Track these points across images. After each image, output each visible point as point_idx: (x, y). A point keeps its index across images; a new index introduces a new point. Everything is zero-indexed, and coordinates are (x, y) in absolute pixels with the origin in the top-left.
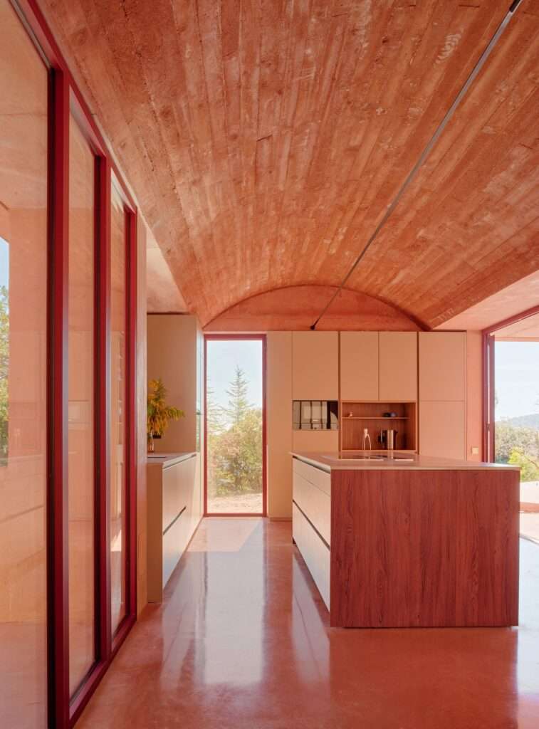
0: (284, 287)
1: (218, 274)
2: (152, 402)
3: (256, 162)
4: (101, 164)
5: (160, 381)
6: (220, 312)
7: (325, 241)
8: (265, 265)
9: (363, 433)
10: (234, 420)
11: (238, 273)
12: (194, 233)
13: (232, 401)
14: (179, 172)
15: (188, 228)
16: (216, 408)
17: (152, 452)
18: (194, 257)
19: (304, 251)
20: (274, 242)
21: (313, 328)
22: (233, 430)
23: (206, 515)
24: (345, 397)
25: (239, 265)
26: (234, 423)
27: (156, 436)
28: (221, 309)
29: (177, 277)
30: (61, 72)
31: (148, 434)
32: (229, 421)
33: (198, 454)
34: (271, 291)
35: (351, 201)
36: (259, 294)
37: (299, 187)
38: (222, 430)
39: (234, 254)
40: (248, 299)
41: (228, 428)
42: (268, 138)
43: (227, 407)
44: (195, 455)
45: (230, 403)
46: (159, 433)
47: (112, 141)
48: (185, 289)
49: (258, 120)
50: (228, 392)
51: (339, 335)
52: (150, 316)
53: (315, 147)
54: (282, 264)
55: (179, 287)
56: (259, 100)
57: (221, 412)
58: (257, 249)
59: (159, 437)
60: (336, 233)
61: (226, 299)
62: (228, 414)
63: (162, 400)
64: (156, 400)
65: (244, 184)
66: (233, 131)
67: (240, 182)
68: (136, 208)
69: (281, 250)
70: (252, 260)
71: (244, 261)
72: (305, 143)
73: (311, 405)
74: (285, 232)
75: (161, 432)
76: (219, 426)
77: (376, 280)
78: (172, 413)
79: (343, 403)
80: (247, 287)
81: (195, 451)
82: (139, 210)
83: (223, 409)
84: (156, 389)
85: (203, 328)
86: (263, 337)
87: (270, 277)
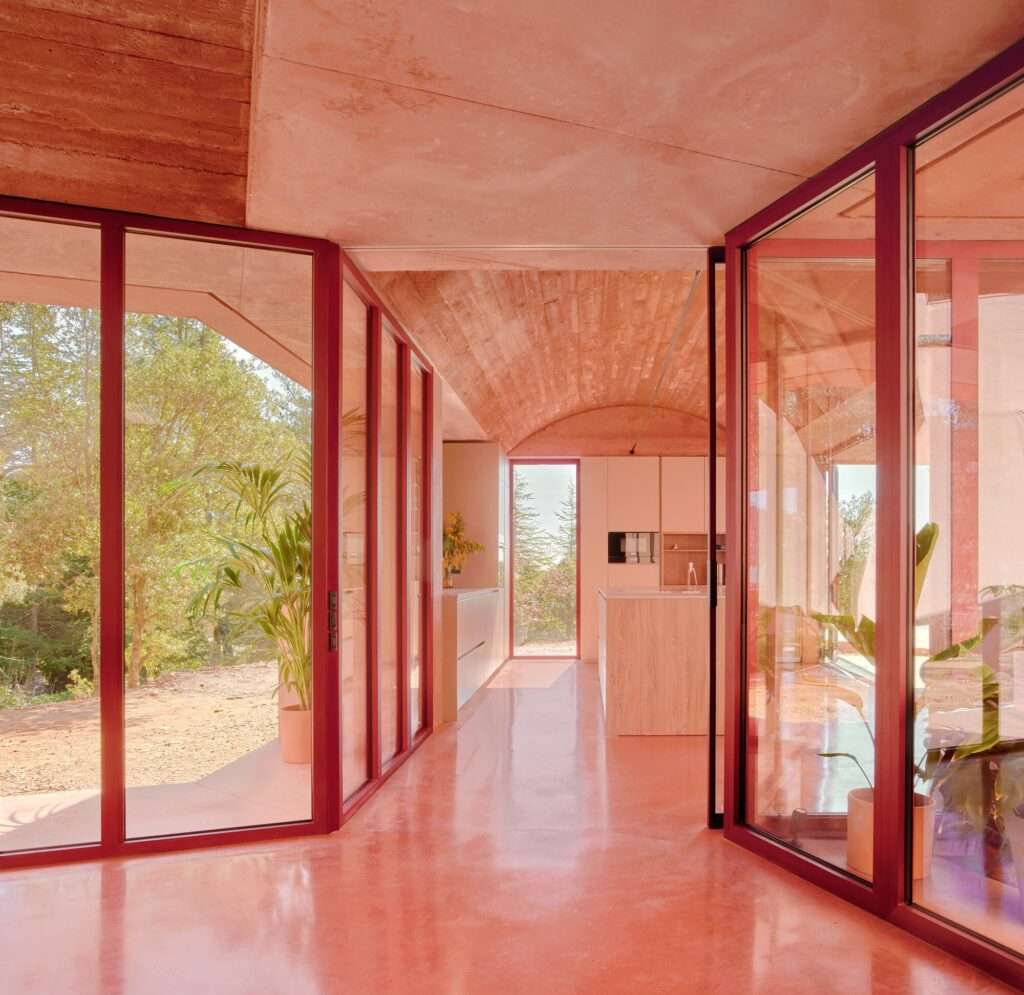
0: (599, 408)
1: (521, 403)
2: (450, 535)
3: (546, 317)
4: (402, 349)
5: (458, 514)
6: (528, 434)
7: (635, 368)
8: (573, 390)
9: (688, 567)
10: (566, 551)
11: (544, 400)
12: (489, 375)
13: (563, 525)
14: (471, 337)
15: (483, 372)
16: (543, 535)
17: (450, 587)
18: (490, 393)
19: (614, 376)
20: (579, 371)
21: (632, 452)
22: (563, 563)
23: (511, 656)
24: (668, 528)
25: (543, 392)
26: (566, 554)
27: (455, 571)
28: (529, 432)
29: (475, 411)
30: (376, 309)
31: (446, 570)
32: (559, 553)
33: (501, 590)
34: (585, 412)
35: (651, 338)
36: (572, 415)
37: (594, 329)
38: (549, 564)
39: (536, 385)
40: (559, 420)
41: (557, 561)
42: (554, 301)
43: (557, 534)
44: (497, 591)
45: (562, 529)
46: (457, 568)
47: (412, 331)
48: (484, 421)
49: (542, 292)
50: (558, 515)
51: (660, 460)
52: (446, 444)
53: (602, 303)
54: (593, 387)
55: (477, 420)
56: (540, 281)
57: (548, 541)
58: (562, 379)
59: (458, 572)
60: (644, 362)
61: (534, 423)
62: (558, 543)
63: (460, 533)
64: (455, 533)
65: (536, 333)
66: (520, 301)
67: (532, 333)
68: (432, 369)
69: (588, 378)
70: (558, 387)
71: (548, 389)
72: (591, 301)
73: (638, 537)
74: (589, 363)
75: (460, 567)
76: (546, 559)
77: (699, 403)
78: (471, 547)
79: (665, 535)
80: (556, 410)
81: (496, 586)
82: (435, 369)
83: (552, 537)
84: (455, 522)
85: (508, 454)
86: (577, 462)
87: (582, 400)
